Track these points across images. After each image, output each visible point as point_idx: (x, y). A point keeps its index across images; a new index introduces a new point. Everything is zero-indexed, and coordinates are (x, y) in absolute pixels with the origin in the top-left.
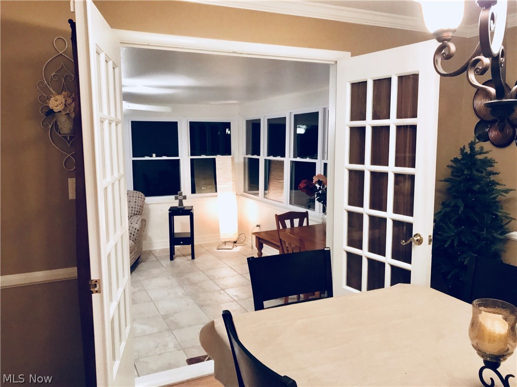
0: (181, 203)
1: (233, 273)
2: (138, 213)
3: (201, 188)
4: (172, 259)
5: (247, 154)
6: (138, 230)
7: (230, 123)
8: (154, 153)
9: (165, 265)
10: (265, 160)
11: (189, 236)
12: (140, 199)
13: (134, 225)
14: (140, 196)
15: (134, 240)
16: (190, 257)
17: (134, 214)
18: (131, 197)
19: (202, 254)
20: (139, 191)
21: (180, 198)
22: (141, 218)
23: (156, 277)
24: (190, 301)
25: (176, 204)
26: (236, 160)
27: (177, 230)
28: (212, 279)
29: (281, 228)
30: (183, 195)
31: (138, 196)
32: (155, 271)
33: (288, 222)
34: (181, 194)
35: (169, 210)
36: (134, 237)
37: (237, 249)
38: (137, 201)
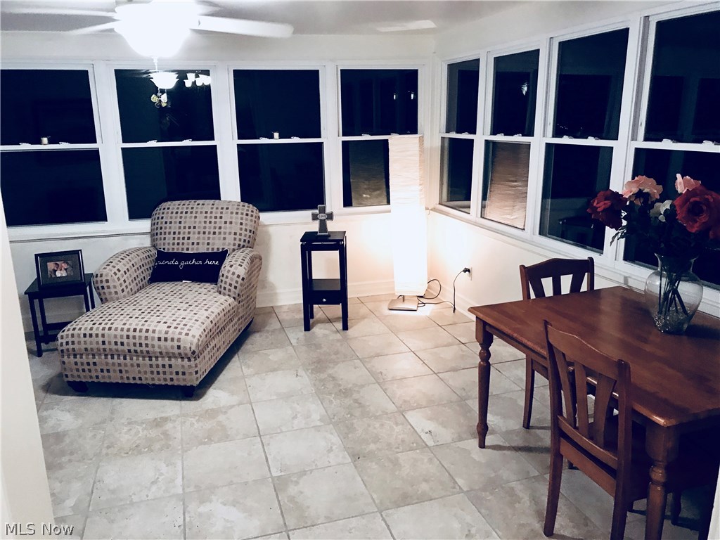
0: (323, 226)
1: (421, 369)
2: (246, 244)
3: (361, 196)
4: (307, 328)
5: (448, 131)
6: (243, 279)
7: (417, 70)
8: (275, 131)
9: (294, 341)
10: (487, 142)
11: (338, 288)
12: (249, 217)
13: (236, 268)
14: (250, 213)
15: (236, 296)
16: (340, 325)
17: (239, 245)
18: (234, 215)
19: (363, 318)
20: (249, 203)
21: (322, 217)
22: (252, 254)
23: (274, 370)
24: (335, 439)
25: (314, 227)
26: (427, 144)
27: (317, 274)
28: (379, 379)
29: (533, 296)
30: (328, 210)
31: (245, 212)
32: (276, 355)
33: (547, 283)
34: (323, 210)
35: (301, 241)
36: (237, 291)
37: (427, 310)
38: (244, 222)
